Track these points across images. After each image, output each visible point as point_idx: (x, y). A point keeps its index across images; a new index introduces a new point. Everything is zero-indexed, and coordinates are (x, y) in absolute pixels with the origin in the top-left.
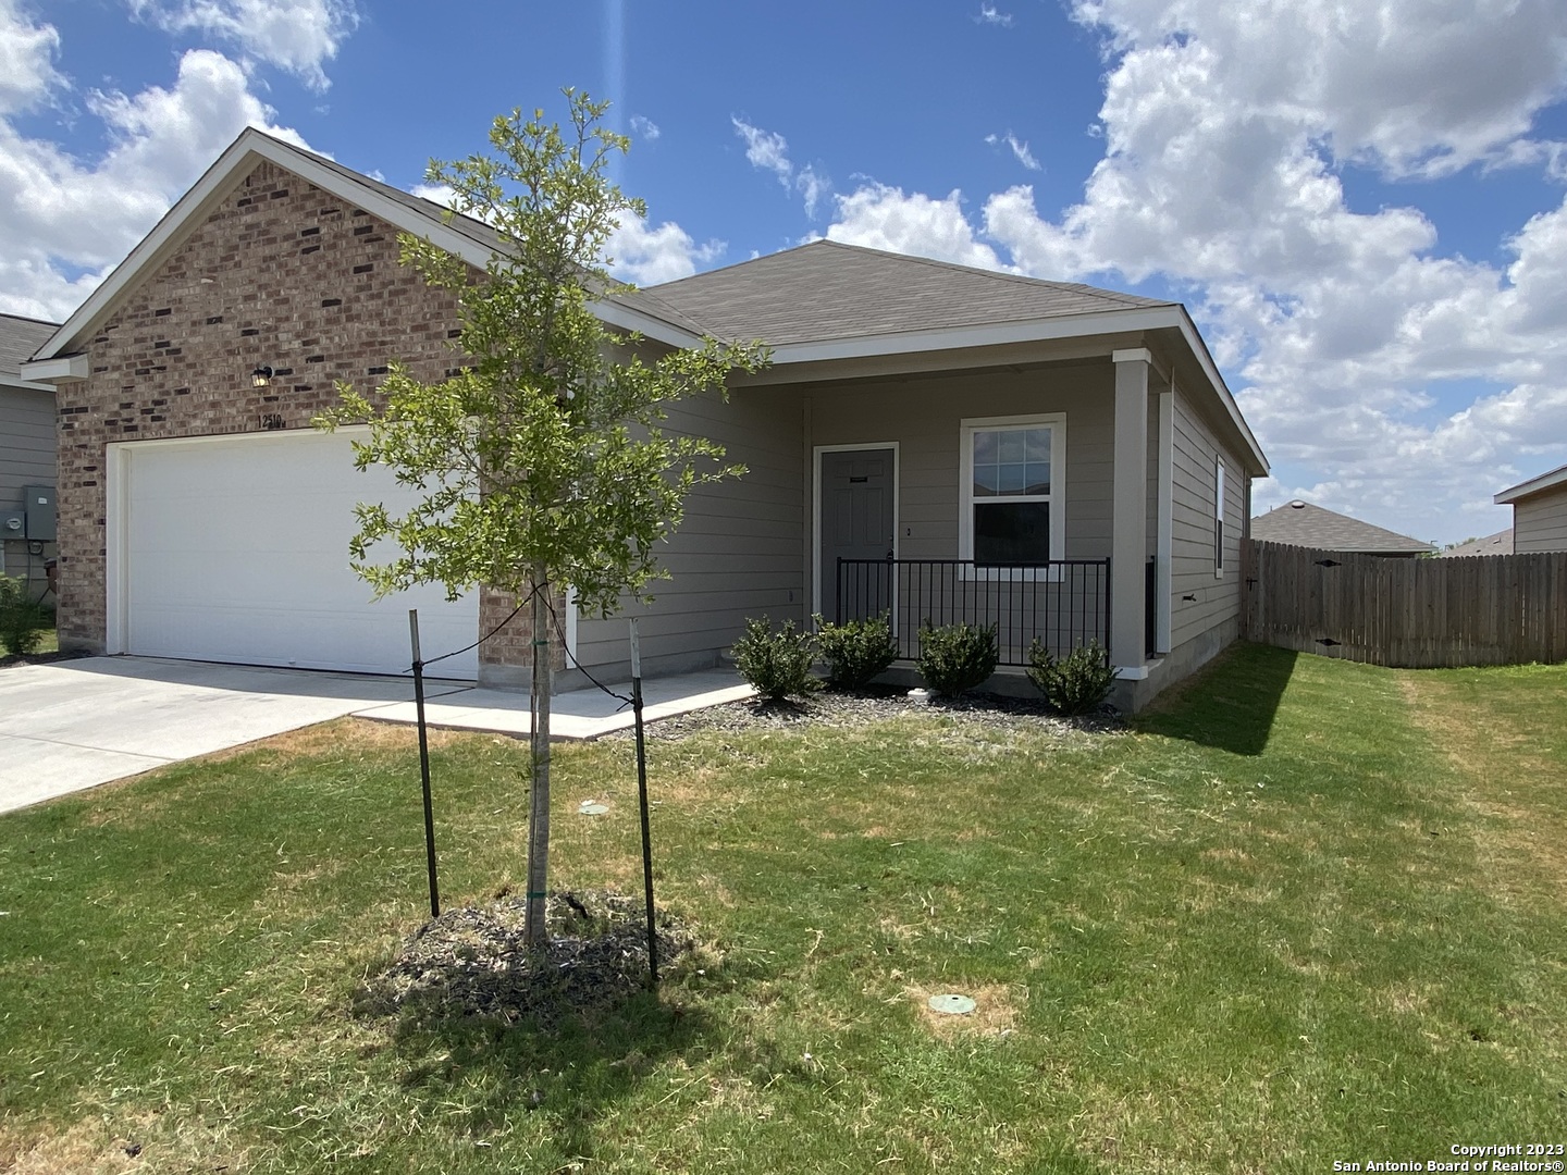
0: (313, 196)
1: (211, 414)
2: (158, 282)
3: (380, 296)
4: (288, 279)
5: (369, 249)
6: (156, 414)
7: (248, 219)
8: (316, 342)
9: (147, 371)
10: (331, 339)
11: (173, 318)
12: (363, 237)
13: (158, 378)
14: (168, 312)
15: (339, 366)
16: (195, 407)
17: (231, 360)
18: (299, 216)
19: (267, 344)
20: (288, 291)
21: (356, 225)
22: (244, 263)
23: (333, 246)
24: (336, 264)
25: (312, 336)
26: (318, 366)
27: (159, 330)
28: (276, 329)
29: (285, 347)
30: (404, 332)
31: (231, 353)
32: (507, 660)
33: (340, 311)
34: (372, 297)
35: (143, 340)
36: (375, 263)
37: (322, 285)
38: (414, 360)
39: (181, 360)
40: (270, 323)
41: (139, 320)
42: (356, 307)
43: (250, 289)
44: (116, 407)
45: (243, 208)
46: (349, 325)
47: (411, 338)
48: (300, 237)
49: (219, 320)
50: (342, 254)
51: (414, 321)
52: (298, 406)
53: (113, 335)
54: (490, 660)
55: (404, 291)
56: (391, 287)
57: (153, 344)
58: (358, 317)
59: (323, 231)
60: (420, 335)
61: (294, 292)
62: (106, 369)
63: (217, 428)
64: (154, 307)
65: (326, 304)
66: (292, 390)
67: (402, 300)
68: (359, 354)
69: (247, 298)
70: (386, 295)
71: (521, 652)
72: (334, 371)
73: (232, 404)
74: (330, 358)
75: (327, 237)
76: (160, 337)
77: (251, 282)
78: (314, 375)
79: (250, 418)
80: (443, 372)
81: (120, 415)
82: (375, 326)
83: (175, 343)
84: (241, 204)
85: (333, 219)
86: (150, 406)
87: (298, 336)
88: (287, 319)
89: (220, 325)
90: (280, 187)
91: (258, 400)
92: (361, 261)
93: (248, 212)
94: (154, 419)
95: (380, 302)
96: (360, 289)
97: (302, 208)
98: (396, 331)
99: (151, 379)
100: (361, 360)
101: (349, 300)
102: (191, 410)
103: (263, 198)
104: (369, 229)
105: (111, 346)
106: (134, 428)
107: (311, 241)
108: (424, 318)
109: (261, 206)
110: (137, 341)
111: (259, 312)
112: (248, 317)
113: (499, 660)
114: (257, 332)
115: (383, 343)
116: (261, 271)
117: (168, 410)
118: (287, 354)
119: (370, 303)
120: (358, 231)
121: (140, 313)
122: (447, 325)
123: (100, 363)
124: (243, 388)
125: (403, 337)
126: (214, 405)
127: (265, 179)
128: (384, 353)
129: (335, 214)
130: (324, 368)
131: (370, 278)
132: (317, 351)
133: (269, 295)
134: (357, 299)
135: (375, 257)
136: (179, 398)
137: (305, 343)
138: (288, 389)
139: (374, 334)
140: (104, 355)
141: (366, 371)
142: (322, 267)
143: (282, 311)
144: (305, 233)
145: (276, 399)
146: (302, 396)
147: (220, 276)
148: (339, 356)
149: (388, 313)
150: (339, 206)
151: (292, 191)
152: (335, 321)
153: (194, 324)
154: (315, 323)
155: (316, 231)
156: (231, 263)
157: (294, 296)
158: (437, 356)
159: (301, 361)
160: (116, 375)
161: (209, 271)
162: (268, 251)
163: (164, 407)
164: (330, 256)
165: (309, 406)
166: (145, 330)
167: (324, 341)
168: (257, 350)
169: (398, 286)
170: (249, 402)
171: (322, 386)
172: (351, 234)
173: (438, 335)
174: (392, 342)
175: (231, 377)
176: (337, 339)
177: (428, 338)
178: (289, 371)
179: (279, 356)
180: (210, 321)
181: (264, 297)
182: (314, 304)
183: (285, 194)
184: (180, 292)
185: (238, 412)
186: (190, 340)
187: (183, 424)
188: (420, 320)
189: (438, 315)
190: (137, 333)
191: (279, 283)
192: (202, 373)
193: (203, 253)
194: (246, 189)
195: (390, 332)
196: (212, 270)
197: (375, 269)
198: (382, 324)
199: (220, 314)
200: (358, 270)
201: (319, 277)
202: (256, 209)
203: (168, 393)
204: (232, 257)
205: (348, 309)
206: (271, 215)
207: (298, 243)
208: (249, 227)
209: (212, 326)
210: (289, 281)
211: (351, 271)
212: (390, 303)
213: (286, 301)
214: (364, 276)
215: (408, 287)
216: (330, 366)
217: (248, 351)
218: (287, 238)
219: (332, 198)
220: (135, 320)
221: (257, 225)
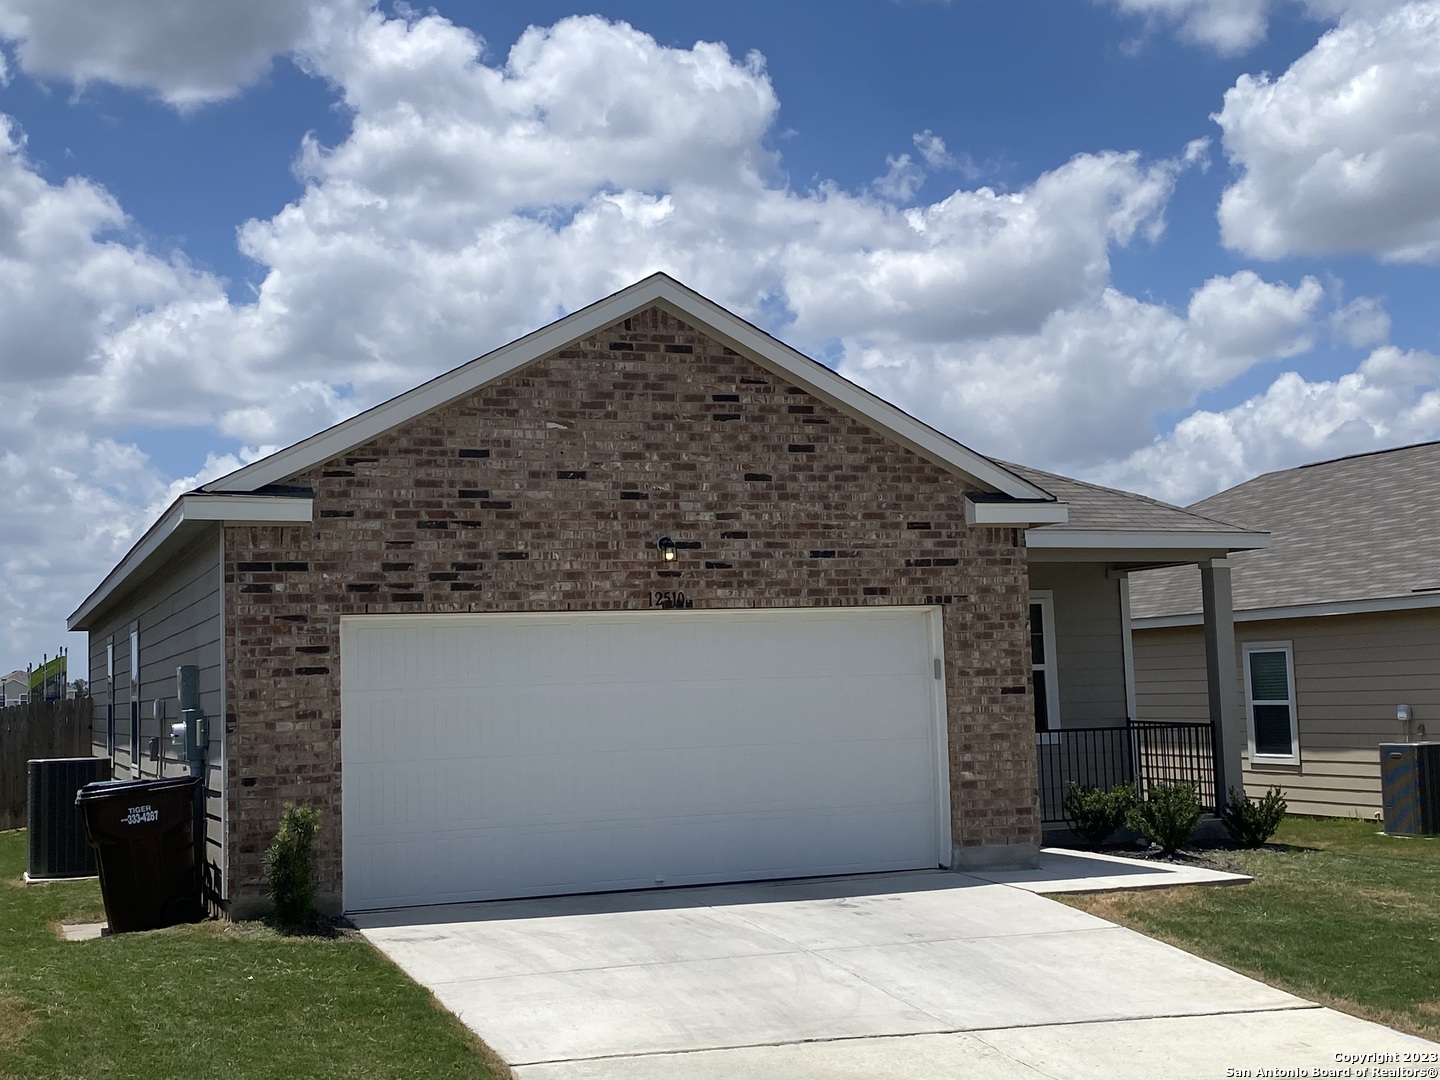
0: (731, 361)
1: (567, 586)
2: (462, 414)
3: (823, 478)
4: (693, 445)
5: (810, 429)
6: (461, 580)
7: (630, 366)
8: (736, 516)
9: (443, 525)
10: (759, 516)
11: (495, 464)
12: (801, 416)
13: (464, 535)
14: (485, 454)
15: (769, 545)
16: (538, 576)
17: (601, 525)
18: (710, 378)
19: (661, 512)
20: (695, 457)
21: (791, 402)
22: (621, 415)
23: (760, 419)
24: (764, 438)
25: (730, 510)
26: (738, 543)
27: (467, 474)
28: (677, 496)
29: (691, 518)
30: (854, 518)
31: (601, 516)
32: (988, 841)
33: (769, 487)
34: (813, 478)
35: (434, 484)
36: (818, 446)
37: (744, 457)
38: (868, 547)
39: (510, 516)
40: (667, 488)
41: (425, 457)
42: (791, 487)
43: (634, 447)
44: (376, 567)
45: (619, 353)
46: (783, 504)
47: (863, 525)
48: (710, 401)
49: (581, 475)
50: (772, 429)
51: (866, 507)
52: (709, 585)
53: (363, 470)
54: (969, 843)
55: (855, 478)
56: (838, 472)
57: (455, 491)
58: (795, 497)
59: (745, 400)
60: (876, 523)
61: (703, 459)
62: (350, 514)
63: (574, 601)
64: (453, 444)
65: (750, 477)
66: (702, 567)
67: (849, 487)
68: (797, 535)
69: (626, 456)
70: (831, 477)
71: (1003, 831)
72: (762, 549)
73: (605, 576)
74: (757, 535)
75: (750, 408)
76: (467, 484)
77: (633, 438)
78: (735, 552)
79: (635, 595)
80: (903, 561)
81: (383, 578)
82: (818, 508)
83: (498, 494)
84: (614, 347)
85: (758, 390)
86: (449, 569)
87: (709, 507)
88: (693, 487)
89: (582, 482)
90: (679, 341)
91: (648, 575)
92: (798, 440)
93: (625, 358)
94: (455, 587)
95: (824, 484)
96: (797, 468)
97: (713, 370)
98: (844, 516)
99: (452, 535)
100: (798, 541)
101: (782, 478)
102: (529, 579)
103: (655, 349)
104: (810, 410)
105: (361, 484)
106: (419, 598)
107: (728, 408)
108: (879, 506)
109: (649, 356)
110: (419, 483)
111: (649, 472)
112: (631, 479)
113: (979, 842)
114: (646, 497)
115: (827, 527)
116: (649, 427)
117: (486, 577)
118: (693, 526)
119: (811, 484)
120: (793, 409)
121: (426, 449)
122: (906, 518)
123: (333, 504)
124: (624, 558)
125: (853, 524)
126: (571, 576)
127: (655, 327)
128: (829, 537)
129: (763, 386)
130: (748, 546)
131: (811, 459)
132: (736, 526)
133: (663, 457)
134: (794, 479)
135: (817, 439)
136: (507, 564)
137: (719, 517)
138: (697, 565)
139: (816, 516)
140: (345, 494)
141: (806, 553)
142: (743, 438)
143: (684, 477)
144: (716, 398)
145: (678, 575)
146: (716, 574)
147: (579, 424)
148: (767, 535)
149: (834, 497)
150: (769, 379)
151: (697, 349)
152: (766, 497)
153: (534, 474)
154: (734, 497)
155: (735, 398)
156: (601, 413)
157: (703, 464)
158: (895, 545)
159: (714, 535)
160: (375, 525)
161: (561, 414)
162: (660, 407)
163: (478, 573)
164: (756, 428)
165: (725, 585)
166: (436, 473)
167: (746, 516)
168: (646, 516)
169: (846, 471)
170: (633, 575)
171: (748, 564)
172: (784, 410)
173: (896, 526)
174: (838, 527)
175: (604, 545)
176: (767, 516)
177: (884, 526)
178: (697, 545)
179: (679, 526)
180: (563, 475)
181: (655, 457)
182: (734, 476)
183: (688, 350)
184: (507, 432)
185: (614, 585)
186: (530, 494)
187: (514, 596)
188: (874, 508)
189: (896, 506)
190: (421, 474)
191: (678, 446)
192: (551, 536)
193: (551, 393)
194: (624, 332)
195: (837, 517)
196: (566, 415)
197: (818, 451)
198: (827, 507)
199: (582, 469)
200: (793, 448)
201: (739, 448)
202: (641, 358)
203: (485, 555)
204: (602, 406)
205: (782, 487)
206: (666, 369)
207: (708, 408)
208: (627, 375)
209: (568, 483)
210: (694, 446)
211: (786, 447)
212: (838, 488)
213: (691, 467)
214: (803, 457)
215: (859, 474)
216: (756, 545)
217: (632, 516)
218: (690, 398)
219: (758, 368)
220: (413, 457)
221: (644, 376)
